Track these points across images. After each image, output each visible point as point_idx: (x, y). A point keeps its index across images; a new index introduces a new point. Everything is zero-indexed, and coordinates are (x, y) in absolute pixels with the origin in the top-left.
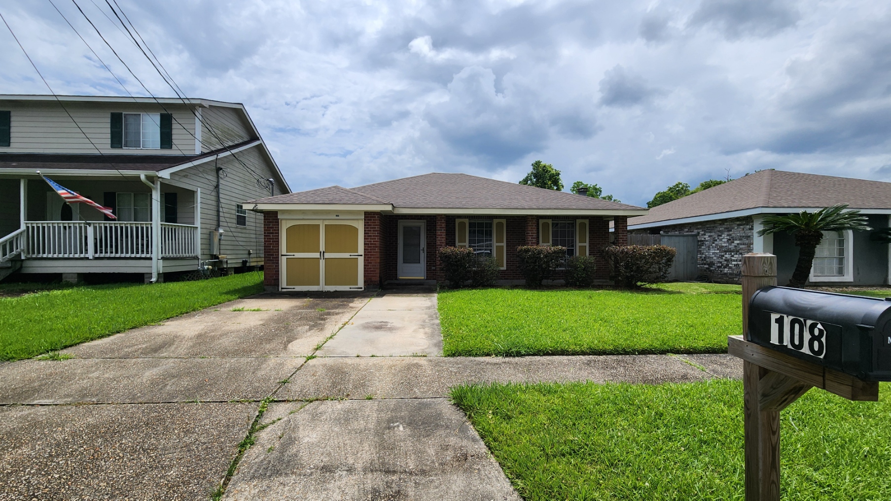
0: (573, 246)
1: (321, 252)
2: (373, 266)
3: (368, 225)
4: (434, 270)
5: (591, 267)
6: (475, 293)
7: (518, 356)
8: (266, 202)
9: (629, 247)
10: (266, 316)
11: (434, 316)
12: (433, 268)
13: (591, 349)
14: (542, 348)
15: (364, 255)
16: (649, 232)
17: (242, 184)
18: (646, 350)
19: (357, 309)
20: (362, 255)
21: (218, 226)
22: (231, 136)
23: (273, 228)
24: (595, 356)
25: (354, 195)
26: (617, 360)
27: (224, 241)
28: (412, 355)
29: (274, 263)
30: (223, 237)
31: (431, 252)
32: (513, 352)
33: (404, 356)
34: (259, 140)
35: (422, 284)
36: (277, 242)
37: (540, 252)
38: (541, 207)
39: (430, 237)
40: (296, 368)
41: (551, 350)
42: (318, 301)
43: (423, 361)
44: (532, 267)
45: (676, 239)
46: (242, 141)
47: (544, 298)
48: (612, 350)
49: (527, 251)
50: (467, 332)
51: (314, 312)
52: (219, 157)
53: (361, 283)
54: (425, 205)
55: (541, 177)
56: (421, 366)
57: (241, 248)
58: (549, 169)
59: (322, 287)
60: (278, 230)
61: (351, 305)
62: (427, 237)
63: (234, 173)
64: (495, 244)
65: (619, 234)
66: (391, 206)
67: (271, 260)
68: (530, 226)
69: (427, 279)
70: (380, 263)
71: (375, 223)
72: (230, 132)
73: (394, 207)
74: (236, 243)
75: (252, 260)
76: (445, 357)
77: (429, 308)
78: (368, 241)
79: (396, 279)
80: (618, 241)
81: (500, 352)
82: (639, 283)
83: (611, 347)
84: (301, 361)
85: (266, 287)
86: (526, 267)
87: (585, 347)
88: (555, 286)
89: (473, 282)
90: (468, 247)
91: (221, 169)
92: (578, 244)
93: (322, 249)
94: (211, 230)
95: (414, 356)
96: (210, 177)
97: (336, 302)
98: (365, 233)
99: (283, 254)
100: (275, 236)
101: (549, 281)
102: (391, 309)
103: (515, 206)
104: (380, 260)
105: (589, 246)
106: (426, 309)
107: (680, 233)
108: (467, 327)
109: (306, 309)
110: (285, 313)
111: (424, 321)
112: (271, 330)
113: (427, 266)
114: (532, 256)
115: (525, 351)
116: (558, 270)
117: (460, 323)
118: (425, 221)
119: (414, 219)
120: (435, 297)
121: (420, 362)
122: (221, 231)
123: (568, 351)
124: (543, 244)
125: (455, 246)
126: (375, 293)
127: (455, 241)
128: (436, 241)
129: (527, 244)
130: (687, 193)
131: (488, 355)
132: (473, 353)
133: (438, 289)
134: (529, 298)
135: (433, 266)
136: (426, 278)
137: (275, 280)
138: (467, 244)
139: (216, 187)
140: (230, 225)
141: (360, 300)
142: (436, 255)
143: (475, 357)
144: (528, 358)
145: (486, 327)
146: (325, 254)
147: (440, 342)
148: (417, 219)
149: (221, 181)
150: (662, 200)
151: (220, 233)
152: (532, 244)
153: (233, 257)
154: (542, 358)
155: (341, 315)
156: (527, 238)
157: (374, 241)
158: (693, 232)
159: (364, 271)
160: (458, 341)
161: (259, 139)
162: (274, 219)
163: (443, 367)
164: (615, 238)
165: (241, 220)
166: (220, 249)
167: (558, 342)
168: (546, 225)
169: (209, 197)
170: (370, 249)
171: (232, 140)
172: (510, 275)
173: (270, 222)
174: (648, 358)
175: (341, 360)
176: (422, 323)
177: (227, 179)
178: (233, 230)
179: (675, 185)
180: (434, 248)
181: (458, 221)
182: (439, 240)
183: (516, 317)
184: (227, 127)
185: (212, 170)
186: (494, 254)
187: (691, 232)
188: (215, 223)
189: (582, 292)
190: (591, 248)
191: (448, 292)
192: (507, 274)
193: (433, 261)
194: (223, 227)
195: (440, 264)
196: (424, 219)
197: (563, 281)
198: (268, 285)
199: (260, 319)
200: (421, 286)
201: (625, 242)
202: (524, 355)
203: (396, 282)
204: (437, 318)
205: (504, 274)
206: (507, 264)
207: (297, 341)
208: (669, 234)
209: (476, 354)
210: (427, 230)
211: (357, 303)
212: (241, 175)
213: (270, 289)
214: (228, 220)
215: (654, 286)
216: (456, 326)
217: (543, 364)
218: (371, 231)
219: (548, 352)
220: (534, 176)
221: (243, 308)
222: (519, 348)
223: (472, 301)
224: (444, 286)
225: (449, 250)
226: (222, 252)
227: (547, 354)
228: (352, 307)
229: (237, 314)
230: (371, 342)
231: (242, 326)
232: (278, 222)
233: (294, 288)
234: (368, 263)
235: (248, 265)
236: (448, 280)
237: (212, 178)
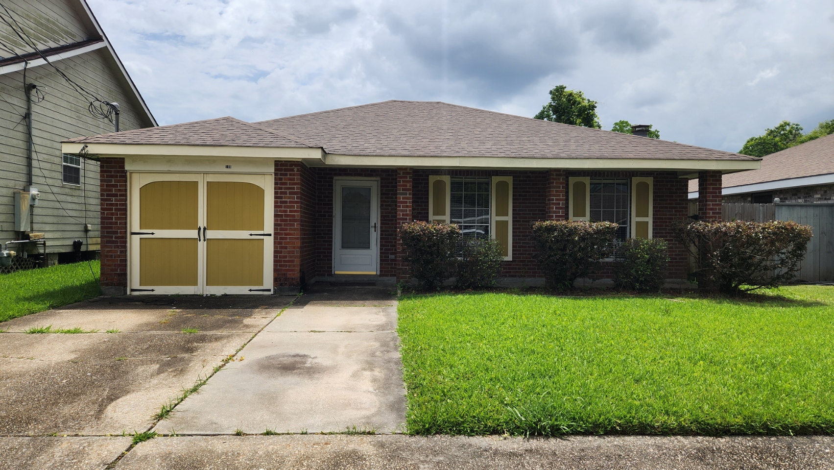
0: (625, 223)
1: (200, 229)
2: (289, 252)
3: (281, 184)
4: (392, 260)
5: (661, 258)
6: (462, 301)
7: (554, 436)
8: (102, 140)
9: (728, 224)
10: (86, 342)
11: (392, 344)
12: (392, 257)
13: (700, 423)
14: (601, 420)
15: (275, 234)
16: (749, 199)
17: (73, 115)
18: (810, 426)
19: (256, 330)
20: (270, 235)
21: (29, 182)
22: (54, 32)
23: (117, 186)
24: (707, 438)
25: (258, 132)
26: (756, 448)
27: (40, 210)
28: (347, 430)
29: (118, 247)
30: (37, 203)
31: (388, 231)
32: (544, 428)
33: (331, 433)
34: (103, 41)
35: (373, 284)
36: (123, 211)
37: (573, 231)
38: (573, 155)
39: (386, 205)
40: (105, 464)
41: (619, 425)
42: (189, 314)
43: (365, 446)
44: (558, 256)
45: (802, 212)
46: (74, 42)
47: (584, 313)
48: (742, 426)
49: (551, 229)
50: (452, 379)
51: (176, 335)
52: (29, 66)
53: (268, 282)
54: (378, 151)
55: (564, 112)
56: (361, 458)
57: (72, 220)
58: (578, 99)
59: (202, 288)
60: (126, 190)
61: (247, 321)
62: (382, 205)
63: (59, 95)
64: (494, 218)
65: (706, 202)
66: (320, 150)
67: (113, 242)
68: (554, 187)
69: (381, 275)
70: (301, 247)
71: (294, 179)
72: (51, 26)
73: (325, 153)
74: (61, 212)
75: (90, 241)
76: (411, 435)
77: (382, 327)
78: (280, 211)
79: (331, 274)
80: (705, 213)
81: (519, 427)
82: (743, 287)
83: (739, 420)
84: (121, 445)
85: (103, 288)
86: (549, 257)
87: (686, 420)
88: (597, 288)
89: (458, 281)
90: (449, 223)
91: (34, 87)
92: (635, 219)
93: (202, 222)
94: (15, 191)
95: (349, 433)
96: (15, 101)
97: (220, 315)
98: (276, 197)
99: (133, 231)
100: (121, 200)
101: (587, 279)
102: (317, 330)
103: (530, 154)
104: (302, 243)
105: (653, 222)
106: (378, 330)
107: (805, 201)
108: (451, 368)
109: (165, 328)
110: (124, 337)
111: (373, 355)
112: (85, 373)
113: (381, 253)
114: (559, 238)
115: (568, 426)
116: (603, 263)
117: (439, 360)
118: (378, 178)
119: (360, 175)
120: (394, 307)
121: (360, 449)
122: (34, 191)
123: (653, 427)
124: (576, 219)
125: (427, 221)
126: (293, 300)
127: (428, 213)
128: (396, 213)
129: (550, 218)
130: (798, 139)
131: (495, 431)
132: (464, 427)
133: (399, 292)
134: (558, 312)
135: (392, 254)
136: (379, 273)
137: (119, 275)
138: (447, 217)
139: (25, 118)
140: (50, 181)
141: (264, 312)
142: (396, 235)
143: (469, 435)
144: (576, 442)
145: (487, 370)
146: (208, 232)
147: (401, 400)
148: (366, 176)
149: (35, 108)
150: (761, 149)
151: (32, 195)
152: (558, 218)
153: (57, 235)
154: (602, 440)
155: (225, 341)
156: (549, 208)
157: (291, 211)
158: (830, 199)
159: (275, 261)
160: (436, 401)
161: (100, 39)
162: (118, 172)
163: (406, 460)
164: (700, 209)
165: (71, 175)
166: (32, 223)
167: (631, 408)
168: (579, 187)
169: (12, 133)
170: (285, 225)
171: (54, 39)
172: (519, 269)
173: (112, 176)
174: (817, 445)
175: (202, 443)
176: (369, 359)
177: (43, 103)
178: (55, 190)
179: (778, 125)
180: (392, 224)
181: (432, 179)
182: (402, 211)
183: (540, 350)
184: (45, 16)
185: (17, 89)
186: (493, 234)
187: (826, 199)
188: (23, 178)
189: (649, 301)
190: (656, 226)
191: (415, 297)
192: (513, 269)
193: (391, 246)
194: (38, 186)
195: (403, 250)
196: (376, 176)
197: (609, 281)
198: (107, 285)
199: (73, 348)
200: (371, 287)
201: (719, 216)
202: (568, 434)
203: (330, 279)
204: (396, 348)
205: (509, 269)
206: (513, 250)
207: (128, 397)
208: (787, 202)
209: (472, 431)
210: (382, 194)
211: (258, 318)
212: (71, 99)
213: (110, 292)
214: (47, 173)
215: (770, 292)
216: (430, 366)
217: (608, 458)
218: (285, 193)
219: (613, 428)
220: (553, 111)
221: (49, 328)
222: (556, 420)
223: (458, 317)
224: (409, 288)
225: (417, 226)
226: (35, 226)
227: (611, 431)
228: (247, 326)
229: (36, 338)
230: (270, 400)
231: (35, 364)
232: (126, 177)
233: (153, 290)
234: (282, 248)
235: (83, 248)
236: (416, 277)
237: (18, 102)
